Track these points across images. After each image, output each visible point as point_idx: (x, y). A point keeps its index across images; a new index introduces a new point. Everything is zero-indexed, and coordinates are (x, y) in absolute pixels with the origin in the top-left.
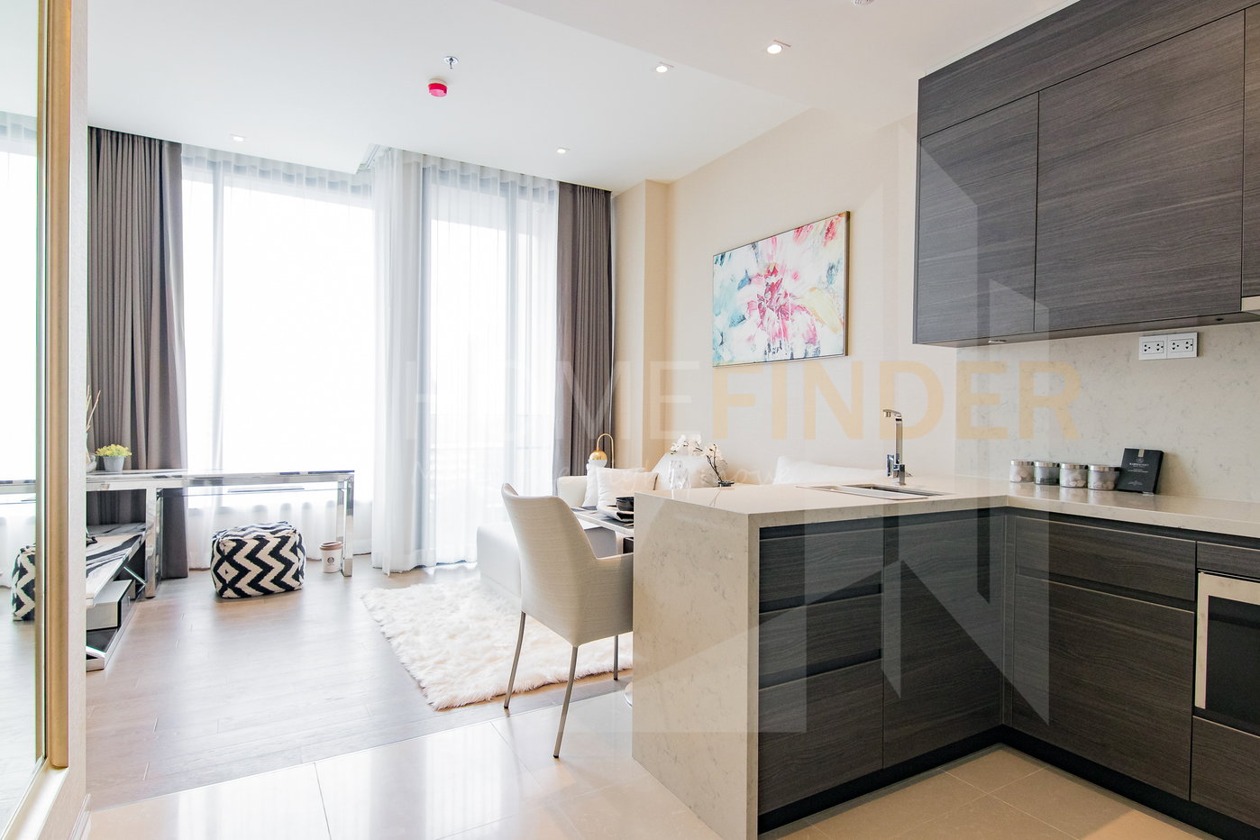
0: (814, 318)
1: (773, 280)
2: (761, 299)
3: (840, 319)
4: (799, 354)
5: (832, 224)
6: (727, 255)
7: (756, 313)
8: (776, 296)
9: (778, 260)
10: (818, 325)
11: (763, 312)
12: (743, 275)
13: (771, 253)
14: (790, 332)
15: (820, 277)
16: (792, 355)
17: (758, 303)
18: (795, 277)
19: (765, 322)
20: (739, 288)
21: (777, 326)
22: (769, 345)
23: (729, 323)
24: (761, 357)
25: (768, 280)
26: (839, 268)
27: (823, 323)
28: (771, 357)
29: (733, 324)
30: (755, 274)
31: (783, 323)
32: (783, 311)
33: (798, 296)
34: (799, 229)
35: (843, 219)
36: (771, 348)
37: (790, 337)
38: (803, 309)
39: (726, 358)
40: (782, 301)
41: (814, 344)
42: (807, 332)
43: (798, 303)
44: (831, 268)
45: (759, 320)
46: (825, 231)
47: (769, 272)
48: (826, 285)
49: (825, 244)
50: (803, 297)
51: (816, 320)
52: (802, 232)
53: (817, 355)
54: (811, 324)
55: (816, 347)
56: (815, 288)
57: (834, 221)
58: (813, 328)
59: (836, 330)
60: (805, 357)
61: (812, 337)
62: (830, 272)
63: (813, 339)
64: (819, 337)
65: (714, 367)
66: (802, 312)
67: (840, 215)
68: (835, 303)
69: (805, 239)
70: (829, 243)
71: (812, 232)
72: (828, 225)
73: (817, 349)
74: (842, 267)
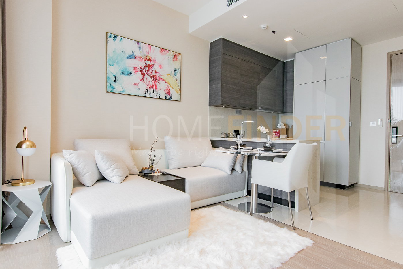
0: (169, 85)
1: (148, 63)
2: (142, 68)
3: (179, 89)
4: (163, 97)
5: (176, 55)
7: (140, 74)
8: (150, 70)
9: (151, 55)
10: (171, 89)
11: (143, 75)
12: (131, 53)
13: (148, 51)
14: (158, 87)
15: (171, 72)
16: (159, 97)
17: (140, 70)
18: (160, 67)
19: (145, 79)
20: (128, 58)
21: (152, 83)
22: (147, 90)
23: (120, 72)
24: (143, 95)
25: (146, 62)
27: (173, 89)
28: (148, 95)
29: (123, 73)
30: (139, 56)
31: (154, 83)
32: (154, 78)
33: (162, 75)
34: (163, 49)
35: (180, 56)
36: (149, 91)
37: (158, 89)
38: (164, 80)
39: (118, 89)
40: (154, 74)
41: (169, 95)
43: (162, 77)
44: (176, 70)
45: (141, 78)
46: (173, 56)
47: (147, 59)
48: (174, 75)
49: (173, 61)
50: (164, 76)
51: (170, 86)
52: (164, 51)
53: (170, 99)
54: (168, 87)
55: (170, 96)
56: (169, 75)
57: (177, 54)
58: (168, 89)
59: (177, 92)
60: (165, 99)
61: (168, 92)
62: (175, 71)
63: (168, 93)
64: (171, 93)
65: (107, 92)
66: (164, 81)
67: (179, 53)
68: (177, 83)
69: (165, 55)
70: (175, 61)
71: (168, 53)
72: (174, 55)
73: (171, 97)
74: (179, 72)
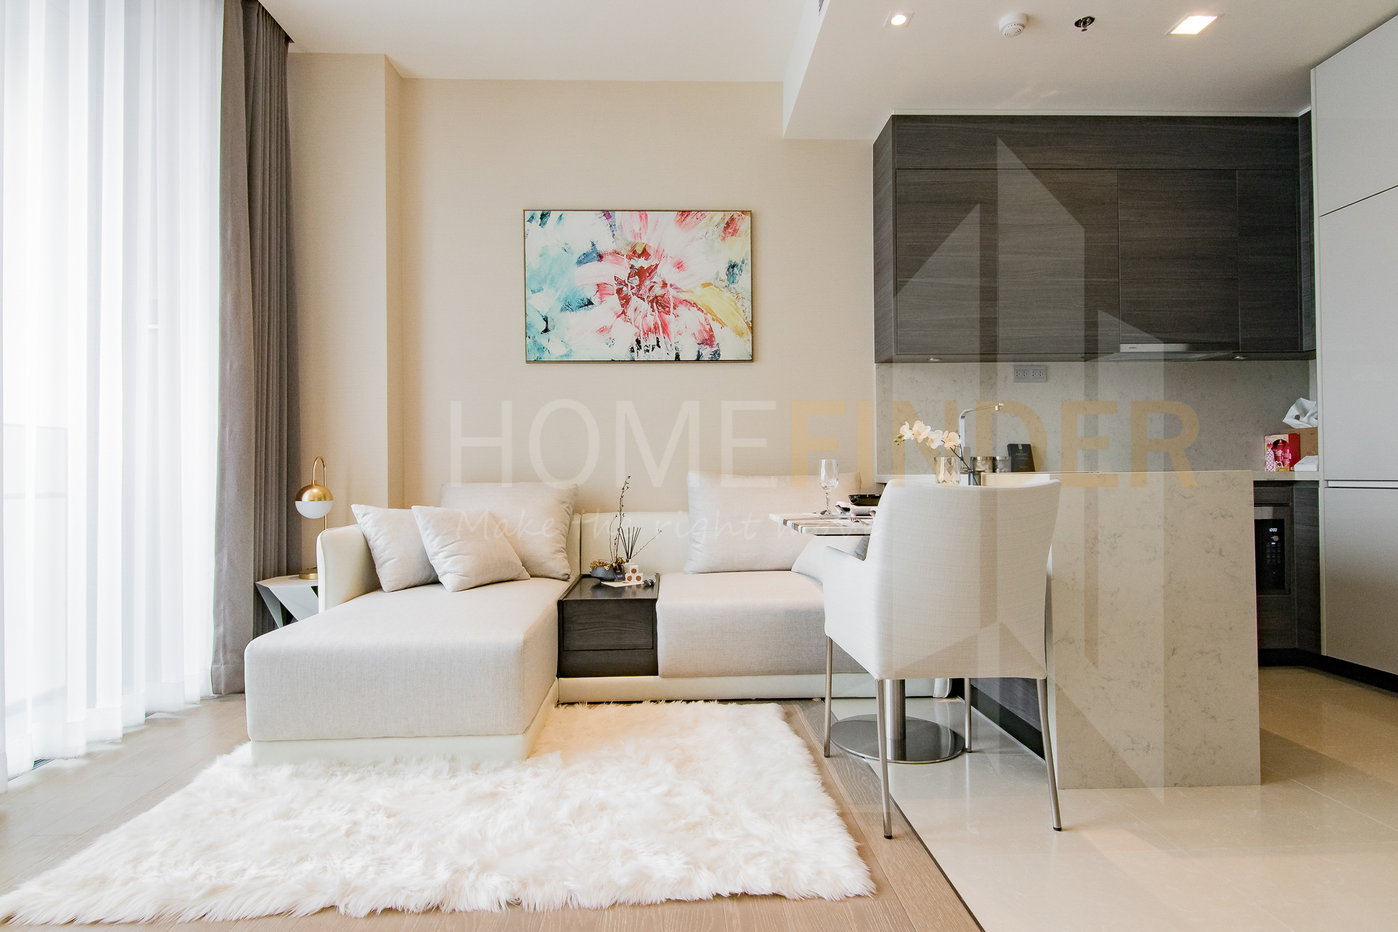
0: (709, 317)
1: (641, 263)
2: (620, 282)
3: (747, 323)
4: (688, 354)
5: (732, 219)
6: (554, 216)
7: (614, 301)
8: (647, 283)
9: (650, 239)
10: (716, 326)
11: (625, 301)
12: (588, 248)
13: (637, 230)
14: (672, 328)
15: (717, 274)
16: (677, 356)
17: (616, 288)
18: (679, 266)
19: (630, 312)
20: (580, 262)
21: (651, 320)
22: (638, 342)
23: (561, 305)
24: (625, 355)
25: (632, 262)
26: (744, 268)
27: (723, 325)
28: (642, 355)
29: (567, 307)
30: (611, 250)
31: (660, 317)
32: (660, 303)
33: (684, 289)
34: (684, 213)
35: (748, 218)
36: (642, 344)
37: (672, 336)
38: (694, 305)
39: (556, 350)
40: (658, 291)
41: (711, 345)
42: (700, 332)
43: (683, 296)
44: (733, 267)
45: (620, 309)
46: (723, 225)
47: (634, 252)
48: (726, 283)
49: (724, 238)
50: (692, 292)
51: (713, 319)
52: (689, 217)
53: (715, 358)
54: (704, 323)
55: (714, 349)
56: (710, 284)
57: (735, 216)
58: (708, 327)
59: (741, 334)
60: (698, 359)
61: (707, 337)
62: (731, 270)
63: (709, 340)
64: (718, 339)
65: (528, 362)
66: (692, 308)
67: (743, 212)
68: (739, 305)
69: (693, 227)
70: (729, 239)
71: (704, 221)
72: (727, 219)
73: (716, 351)
74: (747, 268)
